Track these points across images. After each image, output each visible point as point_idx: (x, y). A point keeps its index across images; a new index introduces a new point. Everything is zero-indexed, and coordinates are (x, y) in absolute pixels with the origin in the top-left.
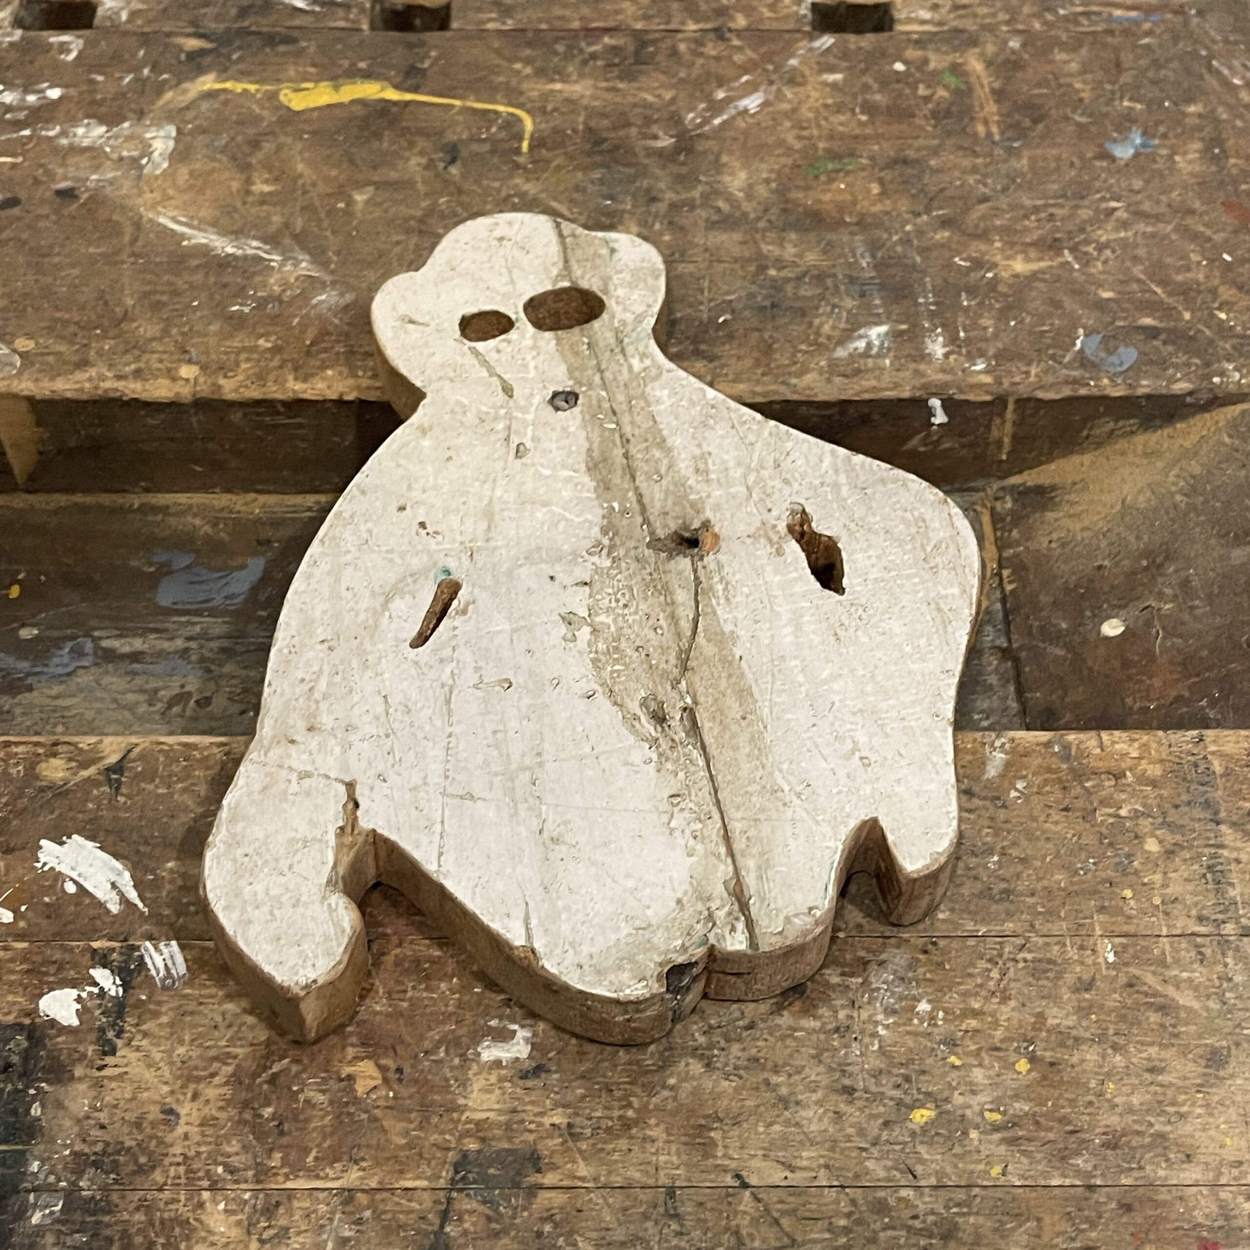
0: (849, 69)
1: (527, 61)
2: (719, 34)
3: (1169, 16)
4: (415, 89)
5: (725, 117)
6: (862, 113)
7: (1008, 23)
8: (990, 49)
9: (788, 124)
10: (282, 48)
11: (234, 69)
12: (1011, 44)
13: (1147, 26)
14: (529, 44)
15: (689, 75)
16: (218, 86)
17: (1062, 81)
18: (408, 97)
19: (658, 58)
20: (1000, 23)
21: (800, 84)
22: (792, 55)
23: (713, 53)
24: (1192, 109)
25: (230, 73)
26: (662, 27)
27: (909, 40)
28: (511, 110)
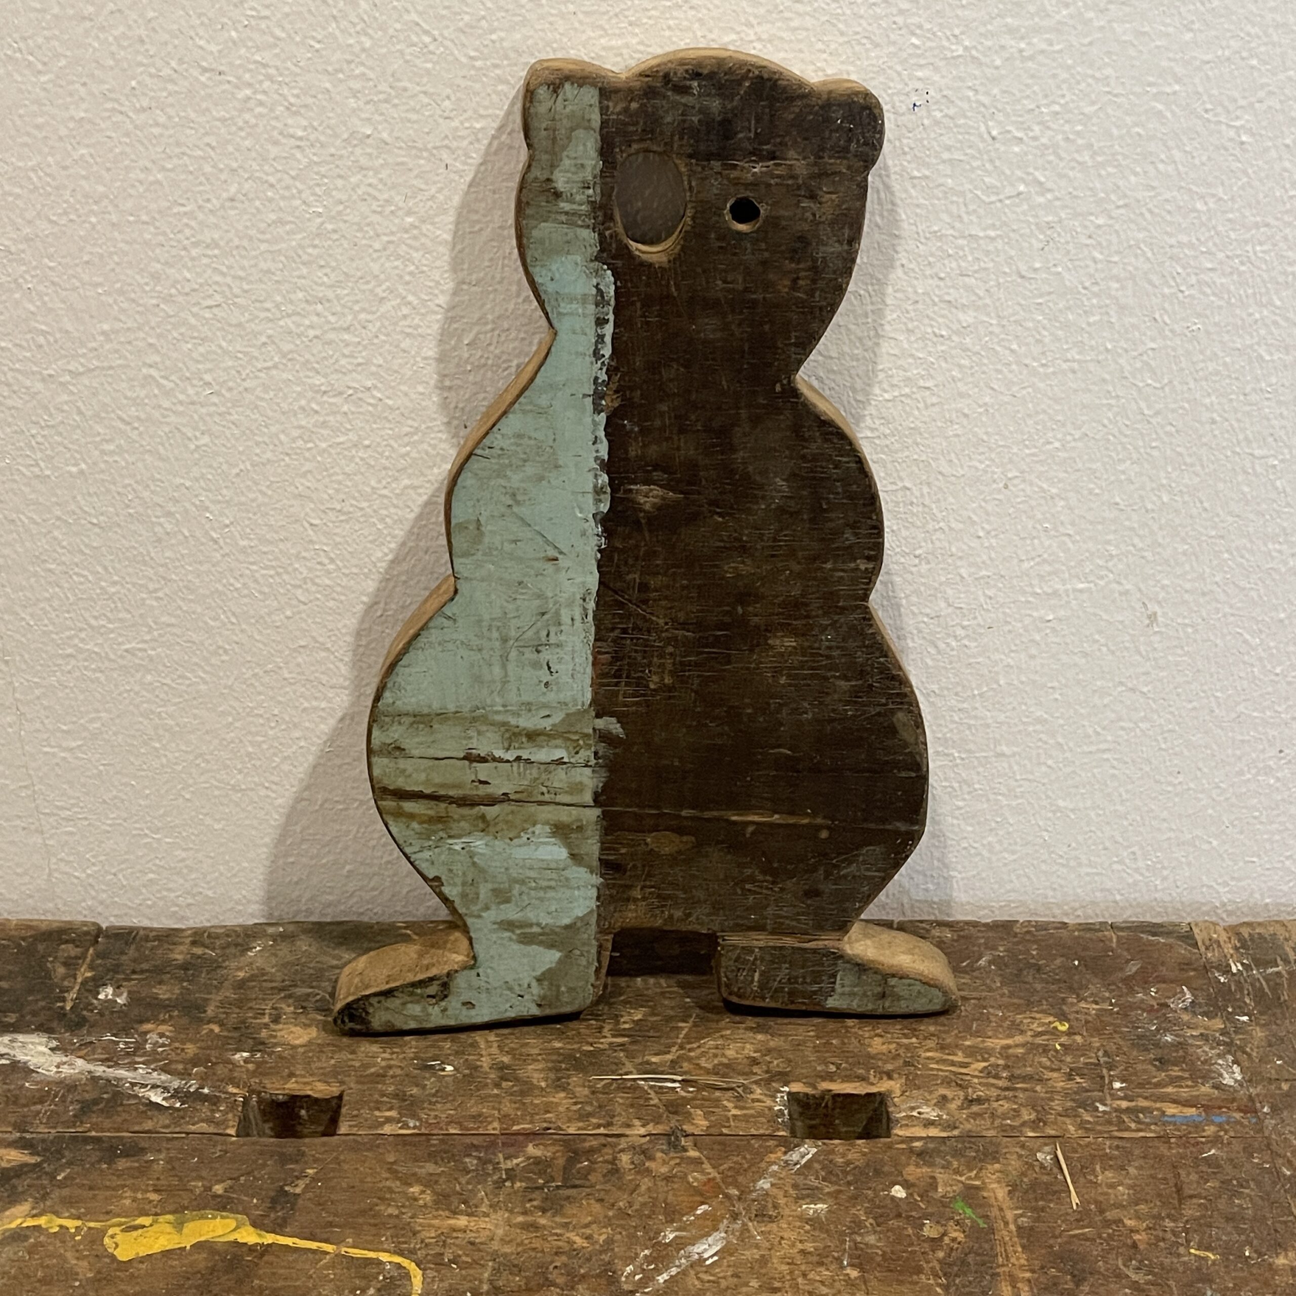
0: (835, 1195)
1: (429, 1182)
2: (672, 1140)
3: (1238, 1116)
4: (278, 1228)
5: (674, 1271)
6: (851, 1265)
7: (1034, 1125)
8: (1015, 1164)
9: (754, 1283)
10: (122, 1164)
11: (56, 1194)
12: (1039, 1156)
13: (1210, 1130)
14: (432, 1157)
15: (631, 1205)
16: (30, 1222)
17: (1109, 1215)
18: (270, 1239)
19: (592, 1178)
20: (1024, 1124)
21: (772, 1219)
22: (761, 1174)
23: (664, 1170)
24: (1281, 1261)
25: (48, 1203)
26: (602, 1130)
27: (911, 1150)
28: (397, 1259)
